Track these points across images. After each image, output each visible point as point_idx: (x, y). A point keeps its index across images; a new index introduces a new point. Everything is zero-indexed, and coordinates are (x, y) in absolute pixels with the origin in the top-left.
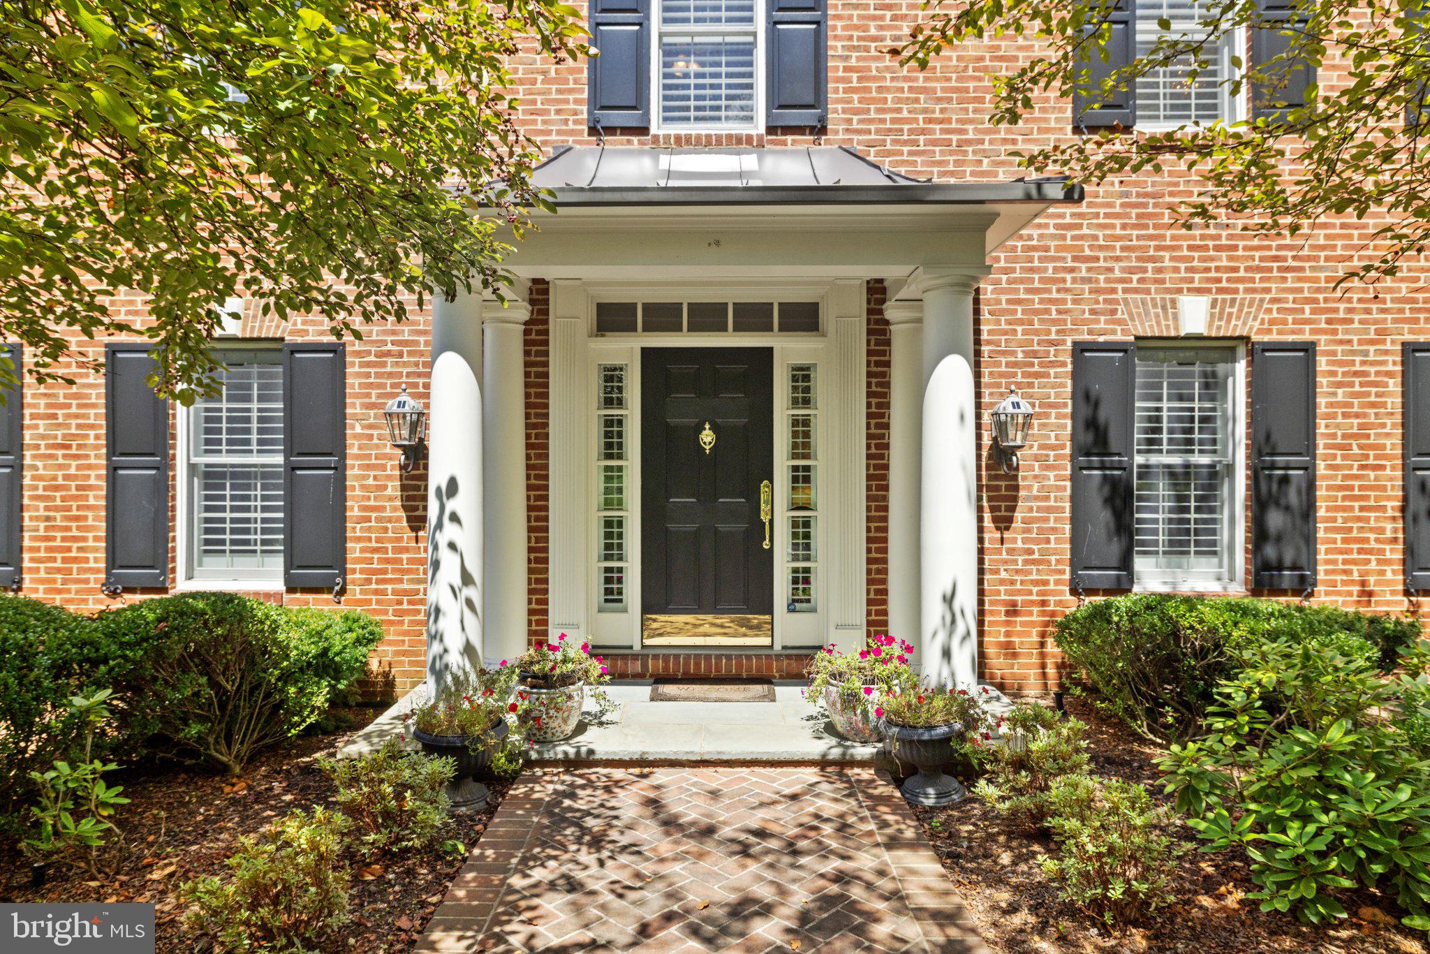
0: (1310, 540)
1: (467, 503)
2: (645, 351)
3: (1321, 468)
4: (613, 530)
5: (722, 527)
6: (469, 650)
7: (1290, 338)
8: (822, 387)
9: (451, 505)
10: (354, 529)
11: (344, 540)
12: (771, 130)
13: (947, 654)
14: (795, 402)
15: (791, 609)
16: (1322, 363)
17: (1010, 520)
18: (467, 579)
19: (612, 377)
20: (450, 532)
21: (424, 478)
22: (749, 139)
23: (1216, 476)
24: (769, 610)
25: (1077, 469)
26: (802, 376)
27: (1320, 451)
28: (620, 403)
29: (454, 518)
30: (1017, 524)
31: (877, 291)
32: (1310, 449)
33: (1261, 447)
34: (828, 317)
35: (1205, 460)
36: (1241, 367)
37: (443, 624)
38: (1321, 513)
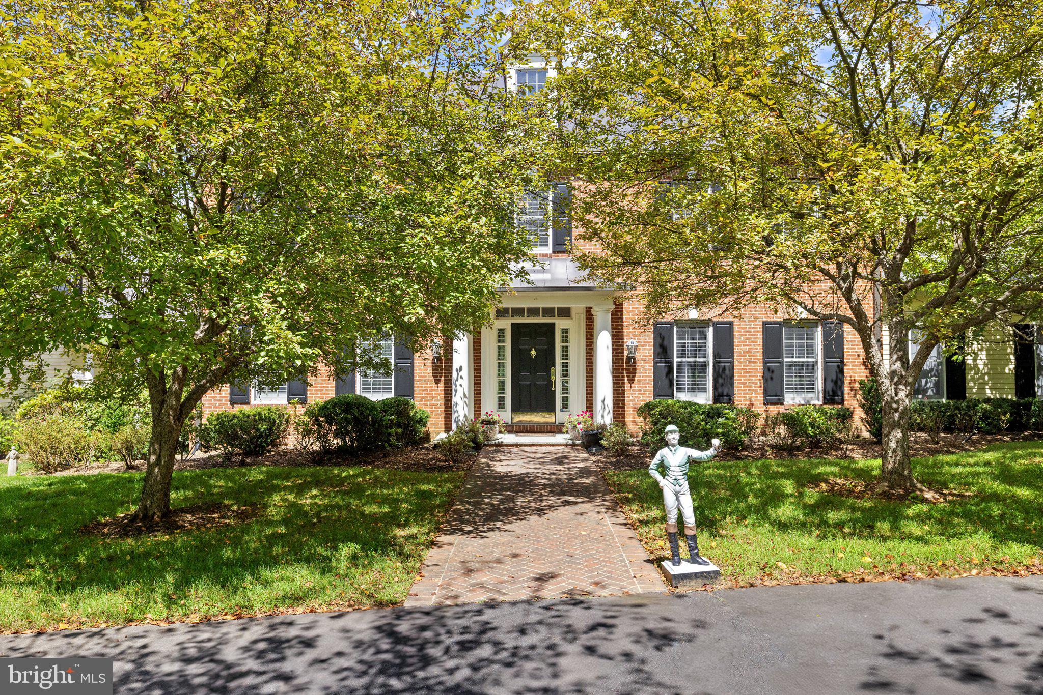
0: (732, 384)
1: (465, 373)
2: (512, 324)
3: (736, 363)
4: (502, 384)
5: (538, 383)
6: (465, 416)
7: (725, 320)
8: (572, 336)
9: (460, 374)
10: (417, 384)
11: (413, 387)
12: (554, 252)
13: (603, 416)
14: (563, 341)
15: (562, 411)
16: (736, 328)
17: (633, 380)
18: (465, 396)
19: (501, 332)
20: (460, 381)
21: (451, 366)
22: (547, 255)
23: (704, 366)
24: (554, 411)
25: (656, 363)
26: (565, 332)
27: (735, 357)
28: (503, 341)
29: (461, 377)
30: (636, 382)
31: (588, 310)
32: (732, 356)
33: (717, 356)
34: (573, 313)
35: (701, 360)
36: (711, 329)
37: (458, 408)
38: (736, 378)
